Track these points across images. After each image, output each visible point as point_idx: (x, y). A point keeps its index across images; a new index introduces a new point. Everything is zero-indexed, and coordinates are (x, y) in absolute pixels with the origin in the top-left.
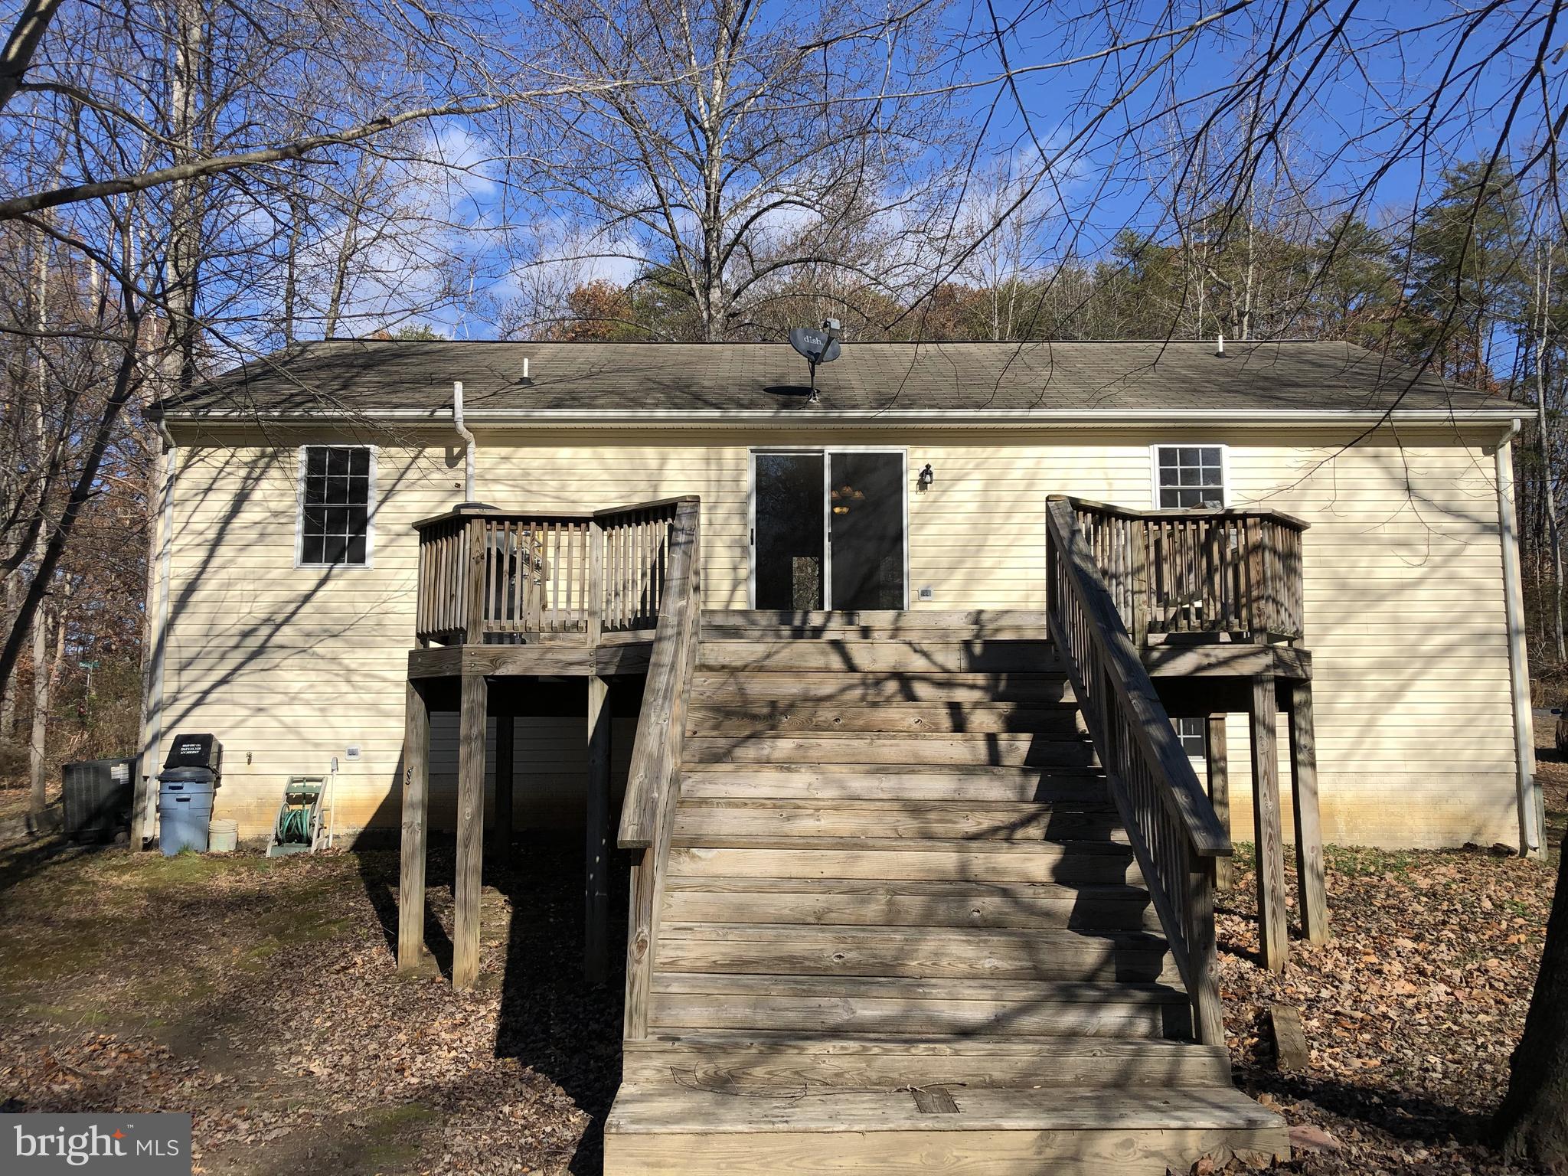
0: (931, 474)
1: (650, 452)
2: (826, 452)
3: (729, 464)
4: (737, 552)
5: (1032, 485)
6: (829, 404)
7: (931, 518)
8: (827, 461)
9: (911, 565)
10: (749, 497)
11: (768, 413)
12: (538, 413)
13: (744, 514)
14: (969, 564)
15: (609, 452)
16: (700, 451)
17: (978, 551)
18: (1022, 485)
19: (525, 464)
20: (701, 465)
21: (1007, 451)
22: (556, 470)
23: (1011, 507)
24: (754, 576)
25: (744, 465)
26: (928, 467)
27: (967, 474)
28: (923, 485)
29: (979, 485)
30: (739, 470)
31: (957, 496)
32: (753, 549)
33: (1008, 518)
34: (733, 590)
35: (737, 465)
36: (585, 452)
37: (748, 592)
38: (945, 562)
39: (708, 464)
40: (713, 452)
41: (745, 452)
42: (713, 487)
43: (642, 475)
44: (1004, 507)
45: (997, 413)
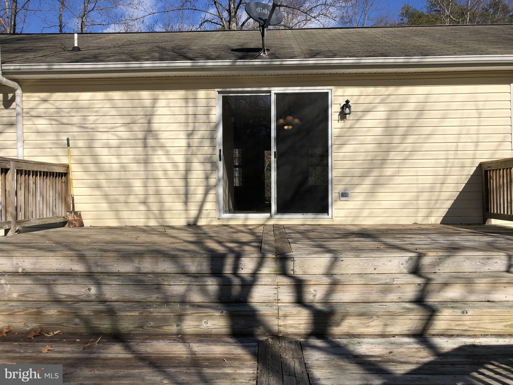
0: (349, 107)
1: (145, 94)
2: (273, 92)
3: (202, 102)
4: (208, 167)
5: (422, 114)
6: (274, 56)
7: (348, 140)
8: (273, 98)
9: (334, 174)
10: (217, 126)
11: (227, 63)
12: (57, 67)
13: (212, 138)
14: (375, 173)
15: (116, 95)
16: (180, 93)
17: (382, 164)
18: (414, 114)
19: (58, 104)
20: (181, 103)
21: (404, 90)
22: (79, 109)
23: (407, 131)
24: (222, 183)
25: (213, 102)
26: (347, 102)
27: (374, 107)
28: (343, 115)
29: (383, 115)
30: (209, 107)
31: (369, 123)
32: (221, 164)
33: (404, 139)
34: (206, 194)
35: (208, 103)
36: (100, 95)
37: (217, 195)
38: (358, 172)
39: (187, 102)
40: (190, 94)
41: (214, 93)
42: (191, 119)
43: (140, 111)
44: (401, 131)
45: (401, 60)
